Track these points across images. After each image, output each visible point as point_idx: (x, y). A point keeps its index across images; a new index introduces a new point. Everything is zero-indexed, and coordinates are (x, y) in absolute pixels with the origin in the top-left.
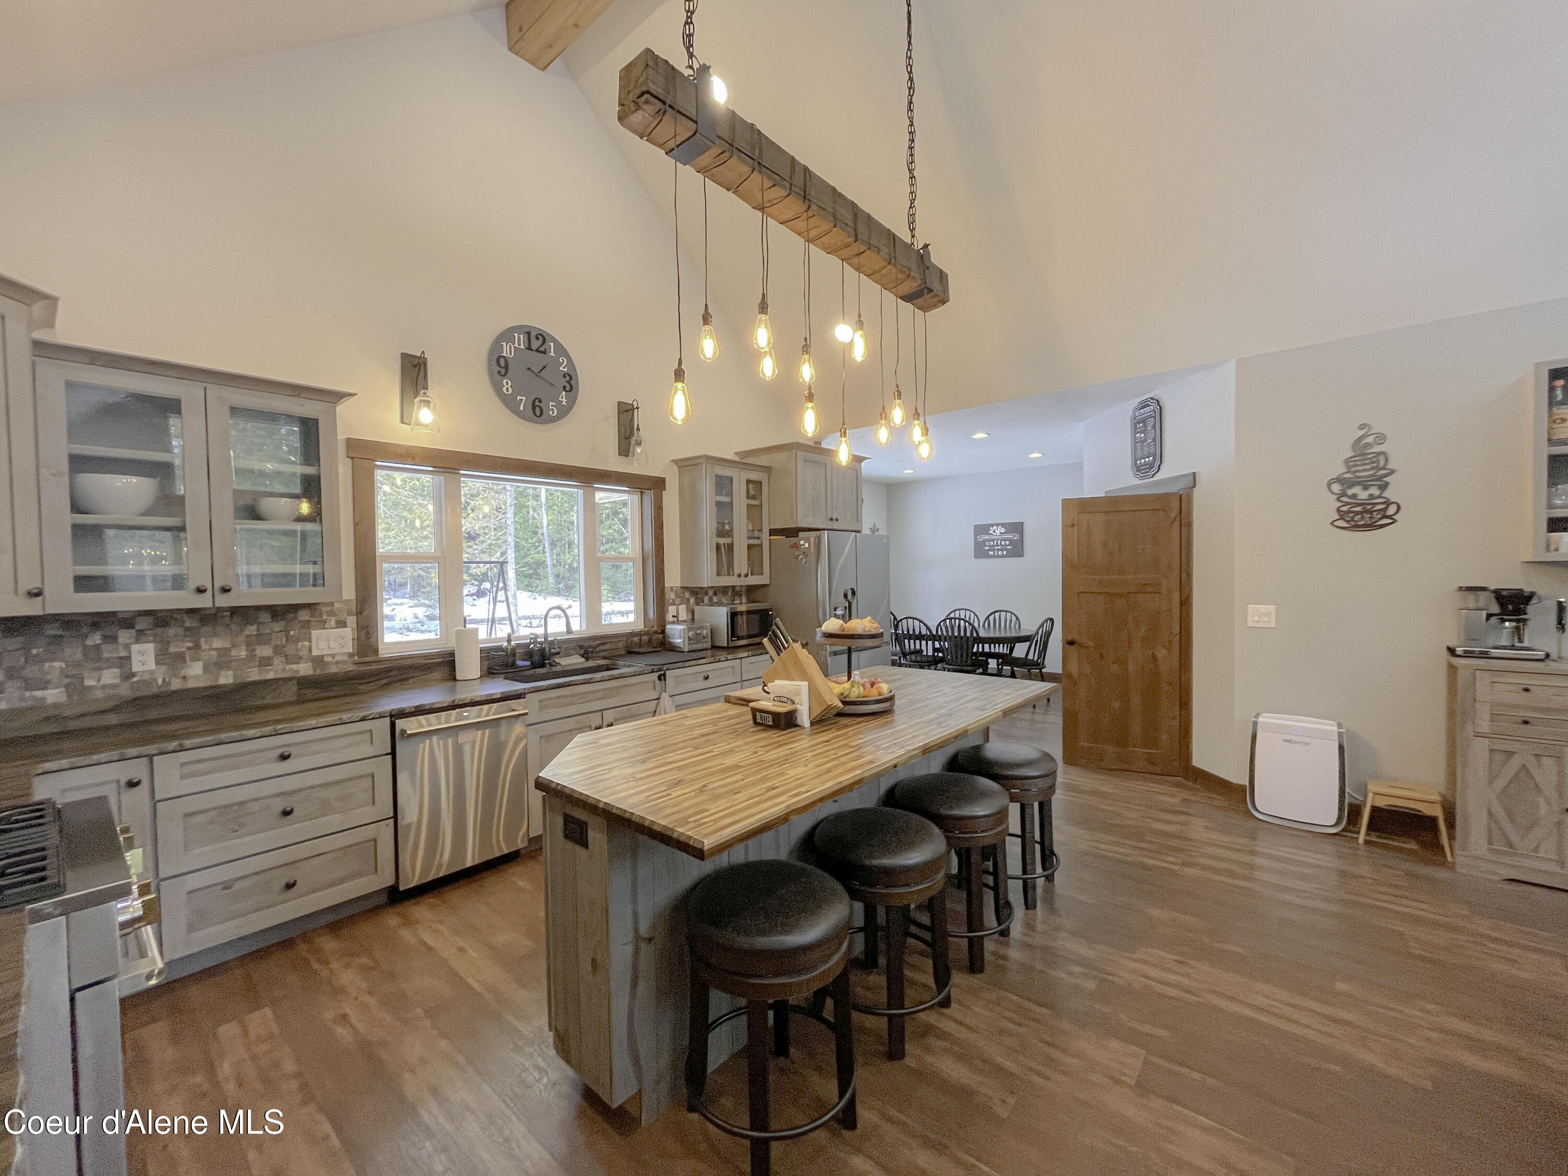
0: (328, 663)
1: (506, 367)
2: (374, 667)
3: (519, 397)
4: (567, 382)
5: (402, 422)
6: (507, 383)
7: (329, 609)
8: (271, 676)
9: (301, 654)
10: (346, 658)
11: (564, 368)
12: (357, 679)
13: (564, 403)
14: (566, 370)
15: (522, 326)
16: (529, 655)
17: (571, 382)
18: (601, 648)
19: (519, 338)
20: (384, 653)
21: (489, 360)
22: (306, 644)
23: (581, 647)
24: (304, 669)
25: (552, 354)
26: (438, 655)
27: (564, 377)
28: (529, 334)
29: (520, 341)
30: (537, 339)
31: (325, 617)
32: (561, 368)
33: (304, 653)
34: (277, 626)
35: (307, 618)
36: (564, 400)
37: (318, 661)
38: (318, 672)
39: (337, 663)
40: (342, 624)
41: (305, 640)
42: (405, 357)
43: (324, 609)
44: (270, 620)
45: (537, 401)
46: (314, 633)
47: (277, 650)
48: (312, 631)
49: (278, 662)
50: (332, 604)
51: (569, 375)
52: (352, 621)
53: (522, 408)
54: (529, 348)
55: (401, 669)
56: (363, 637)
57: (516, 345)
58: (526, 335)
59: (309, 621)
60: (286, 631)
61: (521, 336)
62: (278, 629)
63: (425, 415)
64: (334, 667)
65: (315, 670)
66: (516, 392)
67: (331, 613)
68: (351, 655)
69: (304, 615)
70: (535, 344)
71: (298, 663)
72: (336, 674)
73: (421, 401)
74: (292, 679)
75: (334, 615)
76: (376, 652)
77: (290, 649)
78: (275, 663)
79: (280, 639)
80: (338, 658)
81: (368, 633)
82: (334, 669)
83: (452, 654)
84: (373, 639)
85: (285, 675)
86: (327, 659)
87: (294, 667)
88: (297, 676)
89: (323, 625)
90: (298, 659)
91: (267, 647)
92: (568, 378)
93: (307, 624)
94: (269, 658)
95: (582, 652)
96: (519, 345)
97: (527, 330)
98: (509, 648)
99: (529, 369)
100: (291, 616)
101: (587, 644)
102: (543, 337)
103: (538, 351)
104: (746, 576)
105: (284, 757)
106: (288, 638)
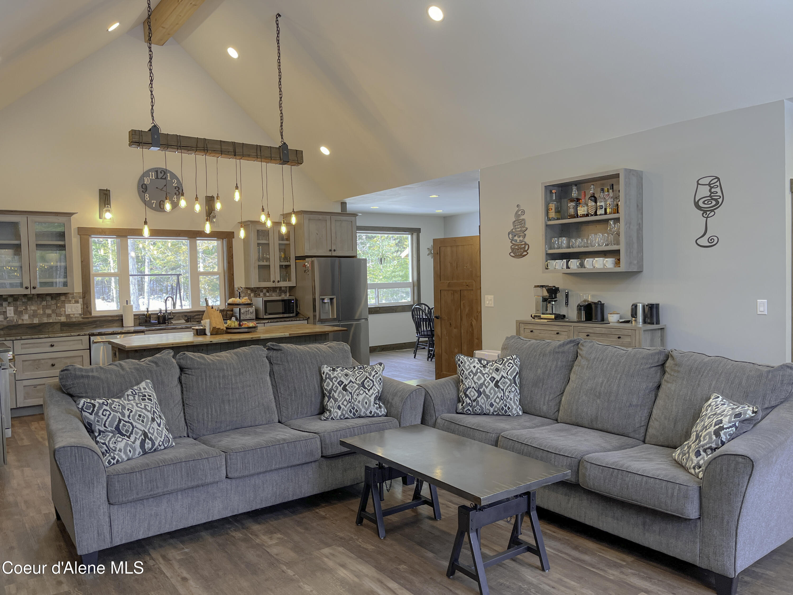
0: (72, 317)
1: (146, 189)
2: (90, 320)
3: (152, 201)
4: (177, 191)
5: (100, 218)
6: (147, 195)
7: (72, 296)
8: (51, 321)
9: (62, 313)
10: (79, 316)
11: (175, 184)
12: (82, 324)
13: (175, 201)
14: (176, 185)
15: (153, 169)
16: (158, 318)
17: (179, 191)
18: (197, 317)
19: (152, 174)
20: (93, 314)
21: (138, 186)
22: (64, 309)
23: (186, 316)
24: (63, 319)
25: (169, 179)
26: (117, 316)
27: (175, 188)
28: (157, 171)
29: (153, 175)
30: (161, 173)
31: (70, 299)
32: (174, 185)
33: (63, 313)
34: (53, 302)
35: (64, 299)
36: (176, 199)
37: (68, 316)
38: (68, 320)
39: (75, 317)
40: (77, 302)
41: (63, 308)
42: (101, 190)
43: (70, 296)
44: (50, 300)
45: (162, 201)
46: (67, 305)
47: (54, 311)
48: (66, 305)
49: (54, 316)
50: (73, 294)
51: (178, 187)
52: (81, 301)
53: (154, 206)
54: (157, 178)
55: (101, 321)
56: (85, 308)
57: (151, 178)
58: (156, 172)
59: (64, 301)
60: (56, 304)
61: (153, 173)
62: (53, 303)
63: (108, 215)
64: (74, 319)
65: (67, 320)
66: (151, 199)
67: (73, 298)
68: (80, 314)
69: (63, 298)
70: (160, 175)
71: (61, 317)
72: (75, 321)
73: (107, 210)
74: (59, 322)
75: (74, 298)
76: (90, 313)
77: (58, 311)
78: (53, 316)
79: (54, 307)
80: (76, 315)
81: (87, 306)
82: (74, 320)
83: (122, 316)
84: (89, 309)
85: (56, 321)
86: (72, 316)
87: (59, 318)
88: (60, 321)
89: (70, 302)
90: (60, 315)
91: (50, 310)
92: (177, 189)
93: (64, 302)
94: (50, 314)
95: (186, 318)
96: (152, 177)
97: (156, 170)
98: (148, 314)
99: (157, 188)
100: (58, 298)
101: (189, 314)
102: (165, 172)
103: (161, 178)
104: (278, 282)
105: (52, 346)
106: (57, 306)
